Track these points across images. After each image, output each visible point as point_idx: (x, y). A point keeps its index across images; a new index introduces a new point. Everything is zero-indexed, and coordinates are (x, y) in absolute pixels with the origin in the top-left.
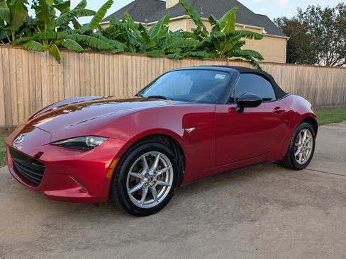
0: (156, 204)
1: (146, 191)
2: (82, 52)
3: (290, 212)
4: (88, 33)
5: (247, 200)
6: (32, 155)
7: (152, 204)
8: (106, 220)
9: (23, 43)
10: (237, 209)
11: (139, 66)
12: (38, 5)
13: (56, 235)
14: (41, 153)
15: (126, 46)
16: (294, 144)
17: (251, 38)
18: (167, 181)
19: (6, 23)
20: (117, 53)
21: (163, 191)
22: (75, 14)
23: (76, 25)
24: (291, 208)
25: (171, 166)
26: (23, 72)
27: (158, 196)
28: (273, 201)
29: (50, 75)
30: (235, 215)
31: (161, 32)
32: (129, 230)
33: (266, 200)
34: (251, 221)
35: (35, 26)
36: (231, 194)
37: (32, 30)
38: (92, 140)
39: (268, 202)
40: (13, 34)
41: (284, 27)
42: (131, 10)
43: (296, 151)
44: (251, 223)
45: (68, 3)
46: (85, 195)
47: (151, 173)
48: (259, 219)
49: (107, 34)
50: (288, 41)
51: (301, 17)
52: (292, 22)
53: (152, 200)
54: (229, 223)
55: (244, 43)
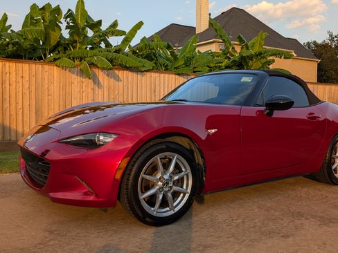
0: (172, 212)
1: (161, 197)
2: (111, 69)
3: (330, 229)
4: (118, 51)
5: (277, 213)
6: (38, 153)
7: (167, 212)
8: (115, 228)
9: (55, 60)
10: (266, 222)
11: (166, 83)
12: (71, 24)
13: (57, 242)
14: (47, 151)
15: (154, 65)
16: (331, 155)
17: (281, 58)
18: (185, 187)
19: (41, 43)
20: (145, 71)
21: (180, 198)
22: (106, 34)
23: (108, 45)
24: (331, 225)
25: (189, 171)
26: (55, 88)
27: (175, 204)
28: (309, 217)
29: (80, 91)
30: (263, 229)
31: (189, 51)
32: (139, 240)
33: (300, 215)
34: (283, 236)
35: (68, 45)
36: (259, 207)
37: (65, 49)
38: (101, 138)
39: (303, 216)
40: (47, 53)
41: (315, 50)
42: (163, 36)
43: (333, 164)
44: (283, 239)
45: (100, 23)
46: (91, 198)
47: (166, 177)
48: (293, 235)
49: (136, 53)
50: (318, 64)
51: (332, 40)
52: (323, 45)
53: (168, 209)
54: (257, 237)
55: (273, 61)
